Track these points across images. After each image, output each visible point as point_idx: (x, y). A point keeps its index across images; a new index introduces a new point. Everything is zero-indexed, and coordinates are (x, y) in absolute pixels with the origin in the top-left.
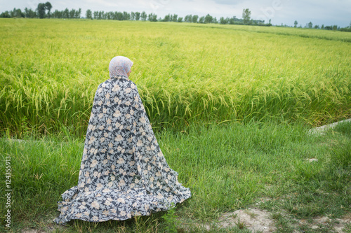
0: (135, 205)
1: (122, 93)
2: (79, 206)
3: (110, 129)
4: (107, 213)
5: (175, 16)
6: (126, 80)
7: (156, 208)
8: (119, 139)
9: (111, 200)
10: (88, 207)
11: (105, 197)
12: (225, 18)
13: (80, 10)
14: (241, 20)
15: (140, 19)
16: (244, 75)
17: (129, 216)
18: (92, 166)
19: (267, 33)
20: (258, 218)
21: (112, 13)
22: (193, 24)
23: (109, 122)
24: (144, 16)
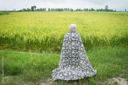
0: (79, 75)
1: (75, 36)
2: (60, 75)
3: (70, 49)
4: (69, 77)
5: (80, 9)
6: (76, 32)
7: (86, 76)
8: (73, 52)
9: (71, 73)
10: (63, 75)
11: (68, 72)
12: (98, 9)
13: (46, 8)
14: (104, 10)
15: (67, 10)
16: (111, 30)
17: (77, 79)
18: (63, 61)
19: (115, 14)
20: (122, 81)
21: (57, 9)
22: (86, 12)
23: (70, 46)
24: (69, 9)
